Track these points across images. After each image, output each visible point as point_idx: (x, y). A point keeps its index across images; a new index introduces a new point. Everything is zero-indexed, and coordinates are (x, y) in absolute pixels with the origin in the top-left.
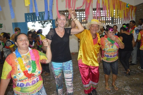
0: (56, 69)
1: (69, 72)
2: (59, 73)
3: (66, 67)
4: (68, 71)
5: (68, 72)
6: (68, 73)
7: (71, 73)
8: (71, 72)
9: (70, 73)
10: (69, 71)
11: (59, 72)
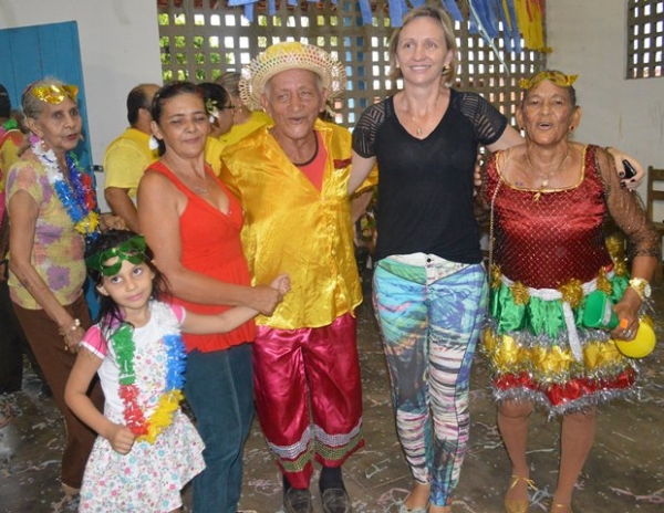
0: (389, 309)
1: (450, 340)
2: (404, 333)
3: (440, 310)
4: (447, 331)
5: (446, 335)
6: (445, 342)
7: (461, 345)
8: (459, 341)
9: (454, 344)
10: (452, 332)
11: (401, 328)
